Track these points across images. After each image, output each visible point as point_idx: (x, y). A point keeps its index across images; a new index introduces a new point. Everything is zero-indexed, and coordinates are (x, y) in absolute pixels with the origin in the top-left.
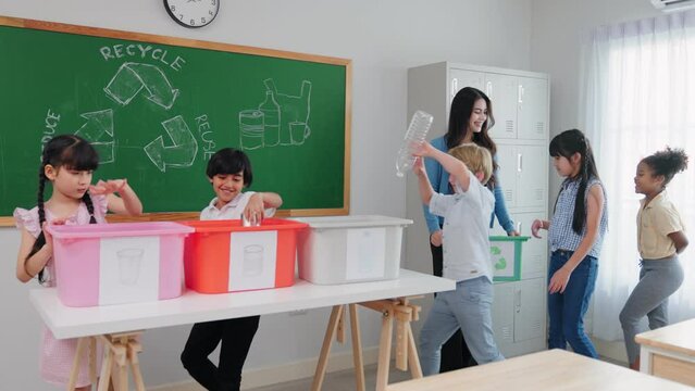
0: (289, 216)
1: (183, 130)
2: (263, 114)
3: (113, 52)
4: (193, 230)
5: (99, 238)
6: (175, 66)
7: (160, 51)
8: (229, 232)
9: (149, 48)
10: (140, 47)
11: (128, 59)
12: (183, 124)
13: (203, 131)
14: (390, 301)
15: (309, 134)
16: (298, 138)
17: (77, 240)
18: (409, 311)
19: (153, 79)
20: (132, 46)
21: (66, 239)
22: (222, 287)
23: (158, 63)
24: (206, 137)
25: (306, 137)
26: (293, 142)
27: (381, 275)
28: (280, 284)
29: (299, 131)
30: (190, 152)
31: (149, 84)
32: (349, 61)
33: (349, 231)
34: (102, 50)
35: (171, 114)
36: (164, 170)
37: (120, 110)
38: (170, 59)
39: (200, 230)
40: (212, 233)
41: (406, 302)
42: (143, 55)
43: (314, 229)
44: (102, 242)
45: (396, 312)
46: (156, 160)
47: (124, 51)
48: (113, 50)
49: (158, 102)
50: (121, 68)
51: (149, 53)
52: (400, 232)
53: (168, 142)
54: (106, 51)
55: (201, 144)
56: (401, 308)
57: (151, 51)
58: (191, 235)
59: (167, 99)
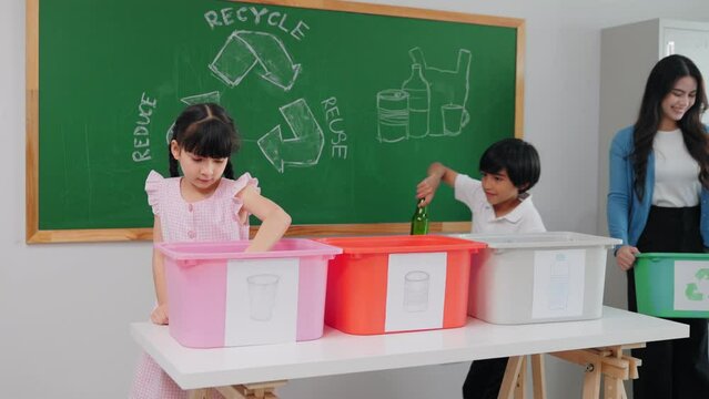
0: (440, 230)
1: (306, 118)
2: (407, 96)
3: (220, 19)
4: (340, 251)
5: (224, 261)
6: (297, 33)
7: (278, 14)
8: (387, 255)
9: (264, 11)
10: (254, 10)
11: (238, 26)
12: (306, 110)
13: (331, 118)
14: (597, 351)
15: (467, 120)
16: (453, 127)
17: (199, 262)
18: (625, 364)
19: (269, 51)
20: (244, 9)
21: (186, 261)
22: (376, 326)
23: (275, 30)
24: (335, 126)
25: (463, 125)
26: (446, 132)
27: (579, 313)
28: (449, 323)
29: (454, 117)
30: (315, 146)
31: (264, 58)
32: (521, 22)
33: (537, 253)
34: (207, 15)
35: (292, 96)
36: (282, 170)
37: (229, 92)
38: (290, 24)
39: (350, 250)
40: (365, 256)
41: (620, 353)
42: (257, 20)
43: (493, 249)
44: (230, 264)
45: (604, 366)
46: (272, 156)
47: (234, 16)
48: (220, 15)
49: (275, 81)
50: (231, 38)
51: (264, 18)
52: (603, 255)
53: (287, 133)
54: (212, 17)
55: (329, 136)
56: (611, 361)
57: (267, 15)
58: (337, 256)
59: (286, 76)
